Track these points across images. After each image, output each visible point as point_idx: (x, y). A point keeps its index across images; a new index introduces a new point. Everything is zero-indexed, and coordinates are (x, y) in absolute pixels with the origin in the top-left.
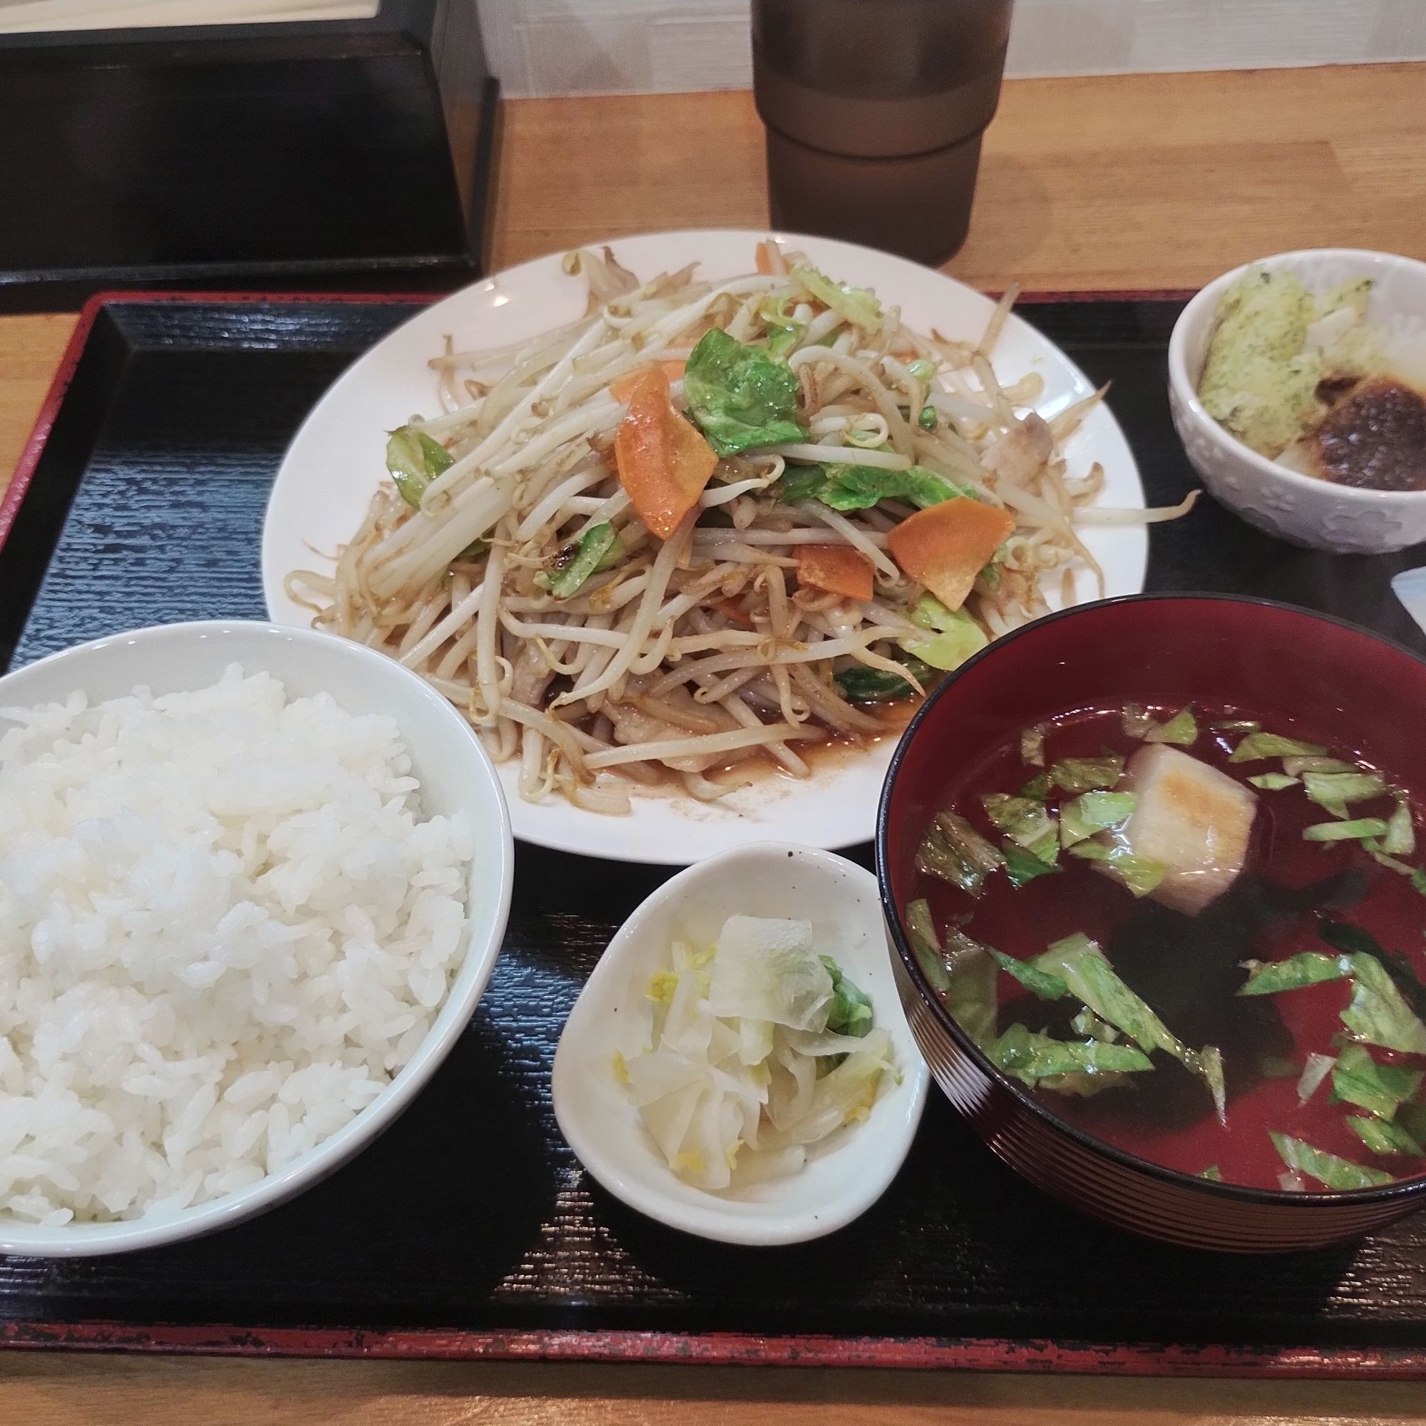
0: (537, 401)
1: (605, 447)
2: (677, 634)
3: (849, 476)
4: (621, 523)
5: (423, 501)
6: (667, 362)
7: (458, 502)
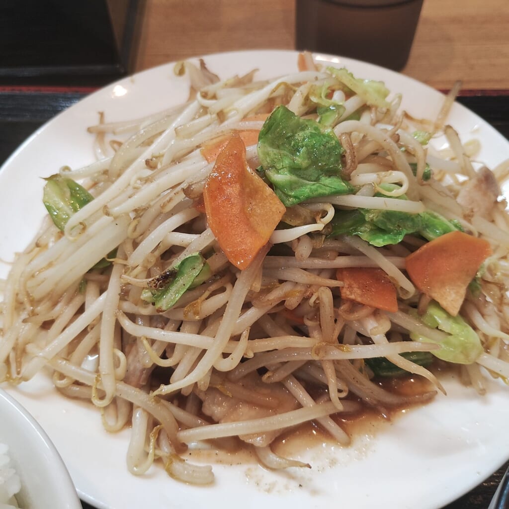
0: (149, 157)
1: (196, 196)
2: (252, 337)
3: (382, 218)
4: (207, 253)
5: (67, 227)
6: (243, 131)
7: (91, 230)
